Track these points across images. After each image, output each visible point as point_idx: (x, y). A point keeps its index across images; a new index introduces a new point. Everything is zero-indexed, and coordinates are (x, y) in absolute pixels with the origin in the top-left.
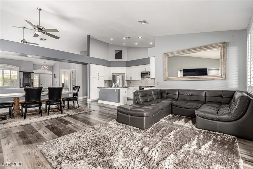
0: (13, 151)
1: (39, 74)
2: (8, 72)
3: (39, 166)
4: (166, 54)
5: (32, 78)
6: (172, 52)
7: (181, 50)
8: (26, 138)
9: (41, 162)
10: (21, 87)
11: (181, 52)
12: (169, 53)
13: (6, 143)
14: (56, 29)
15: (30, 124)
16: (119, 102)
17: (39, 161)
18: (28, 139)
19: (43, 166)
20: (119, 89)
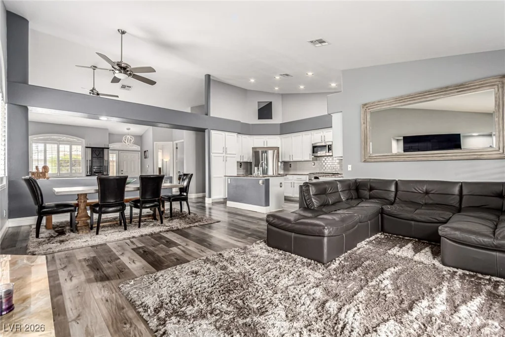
0: (80, 294)
1: (118, 152)
2: (67, 147)
3: (125, 326)
4: (367, 106)
5: (106, 158)
6: (379, 102)
7: (402, 97)
8: (101, 271)
9: (129, 318)
10: (87, 176)
11: (402, 100)
12: (374, 103)
13: (67, 278)
14: (150, 67)
15: (105, 244)
16: (269, 205)
17: (124, 316)
18: (103, 272)
19: (133, 326)
20: (269, 179)
